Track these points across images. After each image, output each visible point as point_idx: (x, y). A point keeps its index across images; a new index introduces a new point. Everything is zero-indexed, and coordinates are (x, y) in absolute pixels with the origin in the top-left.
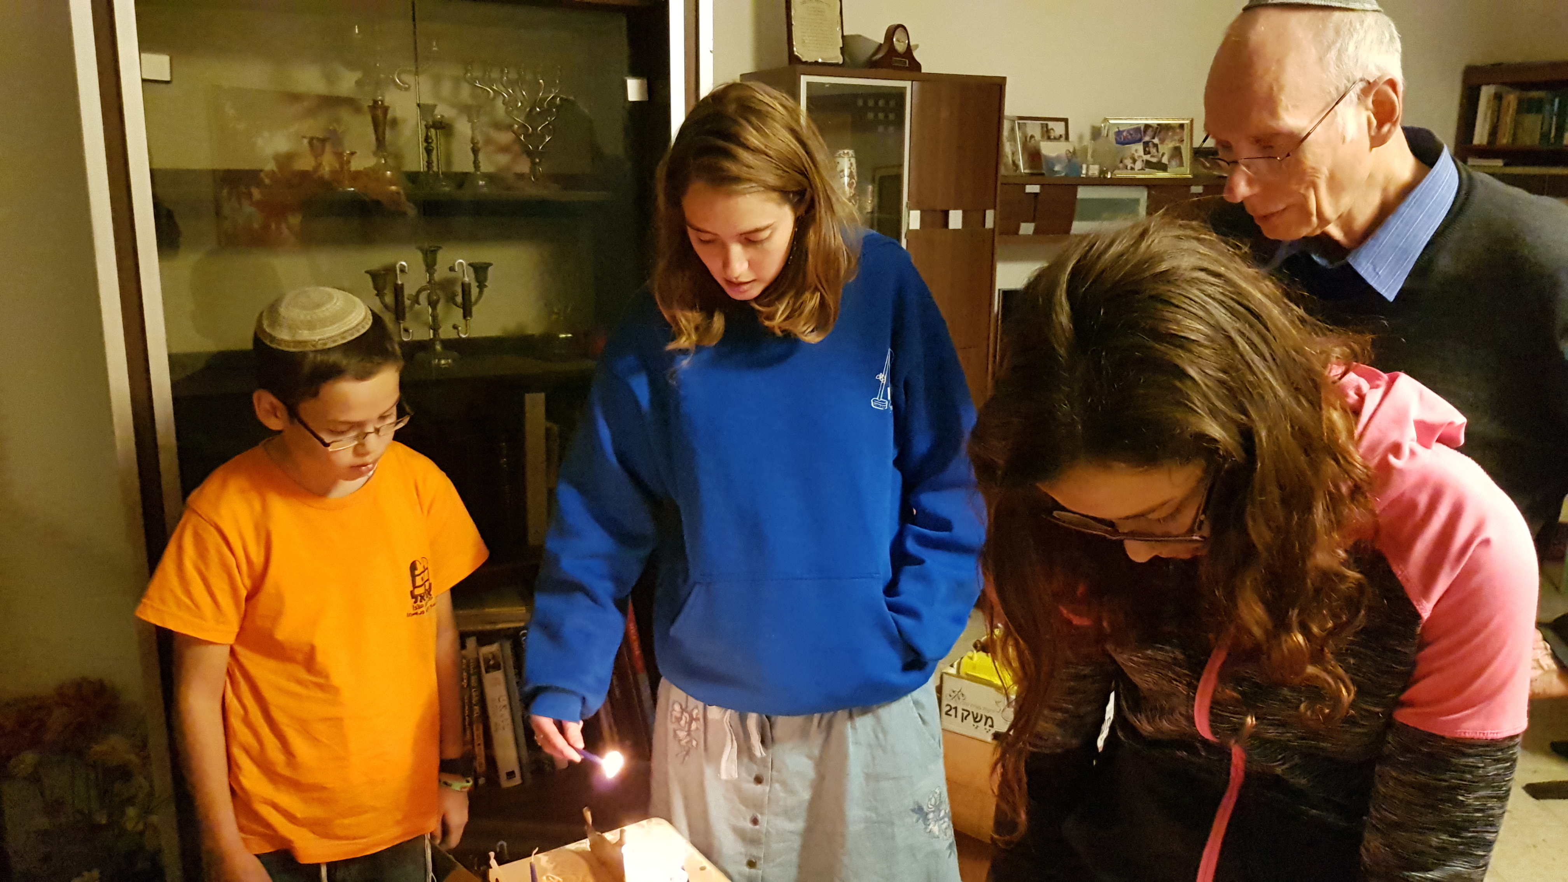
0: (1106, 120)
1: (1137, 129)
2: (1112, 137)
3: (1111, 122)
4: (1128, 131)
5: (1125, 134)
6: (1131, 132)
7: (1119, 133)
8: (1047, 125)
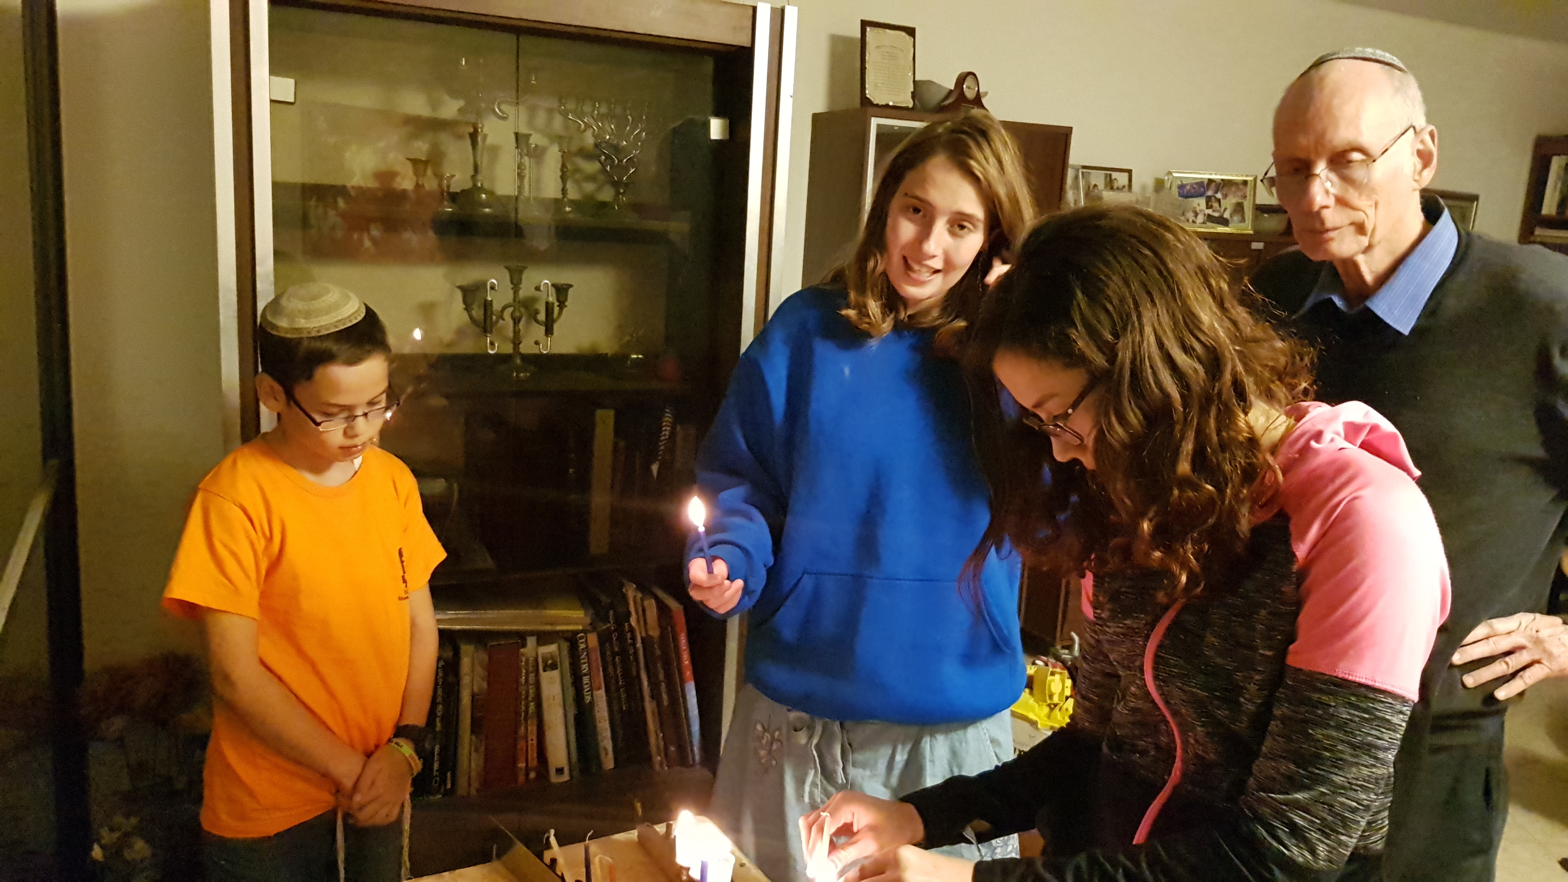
0: (1170, 173)
1: (1200, 184)
2: (1175, 190)
3: (1175, 175)
4: (1192, 185)
5: (1188, 187)
6: (1195, 186)
7: (1181, 187)
8: (1110, 175)
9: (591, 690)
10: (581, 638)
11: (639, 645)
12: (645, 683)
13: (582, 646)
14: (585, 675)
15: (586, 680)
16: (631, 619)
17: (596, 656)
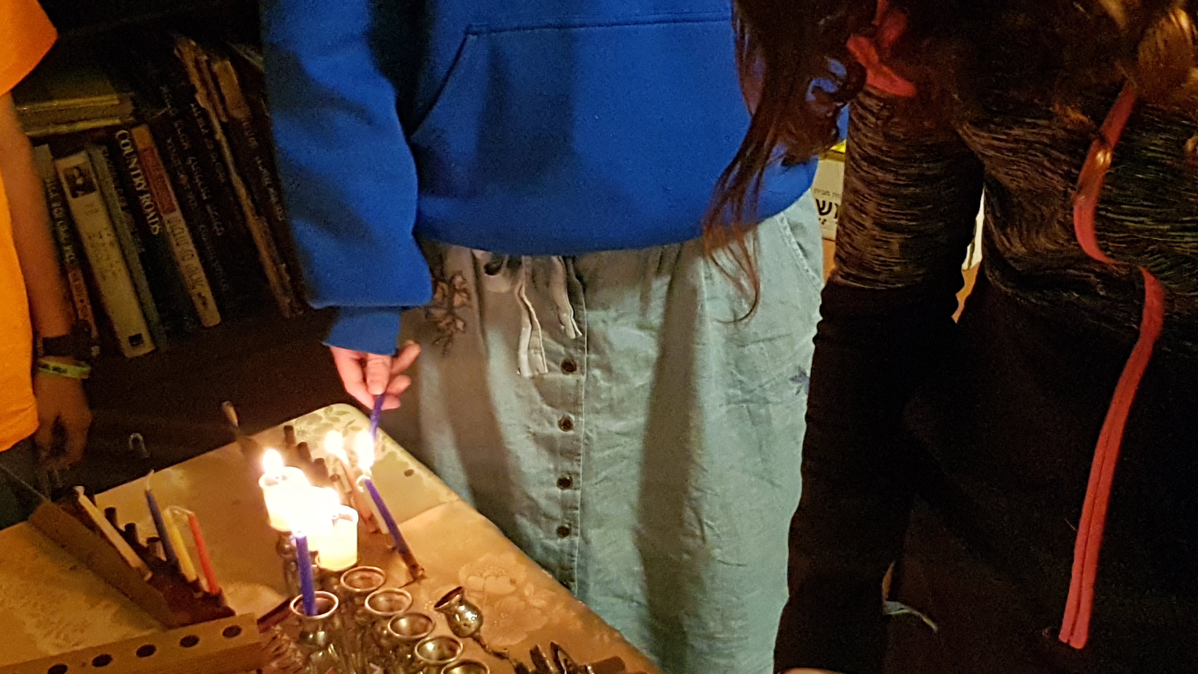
9: (158, 215)
10: (123, 136)
11: (219, 135)
12: (242, 192)
13: (128, 150)
14: (142, 193)
15: (145, 200)
16: (198, 97)
17: (153, 159)
